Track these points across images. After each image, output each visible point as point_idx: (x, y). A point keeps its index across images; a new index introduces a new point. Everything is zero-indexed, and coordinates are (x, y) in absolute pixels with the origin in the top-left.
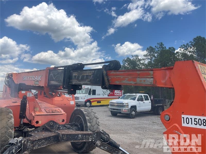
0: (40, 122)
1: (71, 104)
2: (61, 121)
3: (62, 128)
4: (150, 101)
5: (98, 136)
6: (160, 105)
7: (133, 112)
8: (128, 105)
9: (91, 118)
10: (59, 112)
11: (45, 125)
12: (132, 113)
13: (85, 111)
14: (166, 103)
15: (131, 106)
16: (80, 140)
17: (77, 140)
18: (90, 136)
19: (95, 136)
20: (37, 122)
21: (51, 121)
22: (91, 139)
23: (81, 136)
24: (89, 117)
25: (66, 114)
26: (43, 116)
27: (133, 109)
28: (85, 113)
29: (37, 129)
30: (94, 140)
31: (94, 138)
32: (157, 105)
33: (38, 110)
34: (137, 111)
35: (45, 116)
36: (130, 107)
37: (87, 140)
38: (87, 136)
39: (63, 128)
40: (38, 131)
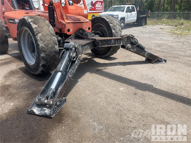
0: (71, 30)
1: (85, 13)
2: (88, 29)
4: (136, 12)
5: (128, 40)
6: (144, 16)
7: (122, 23)
8: (118, 17)
9: (114, 25)
10: (84, 20)
11: (76, 32)
12: (121, 25)
13: (107, 19)
14: (148, 14)
15: (121, 18)
16: (113, 44)
17: (110, 45)
18: (121, 41)
19: (125, 40)
20: (69, 30)
21: (80, 29)
22: (122, 43)
23: (114, 41)
24: (112, 24)
25: (91, 22)
27: (122, 21)
28: (107, 20)
29: (71, 37)
30: (124, 44)
31: (124, 42)
32: (142, 16)
33: (65, 18)
34: (125, 22)
36: (119, 19)
37: (118, 44)
38: (119, 41)
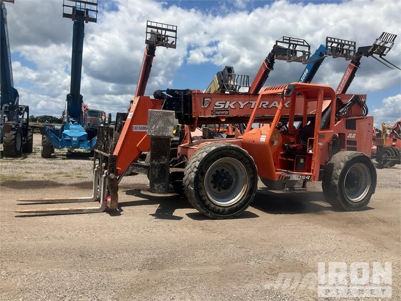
1: (261, 141)
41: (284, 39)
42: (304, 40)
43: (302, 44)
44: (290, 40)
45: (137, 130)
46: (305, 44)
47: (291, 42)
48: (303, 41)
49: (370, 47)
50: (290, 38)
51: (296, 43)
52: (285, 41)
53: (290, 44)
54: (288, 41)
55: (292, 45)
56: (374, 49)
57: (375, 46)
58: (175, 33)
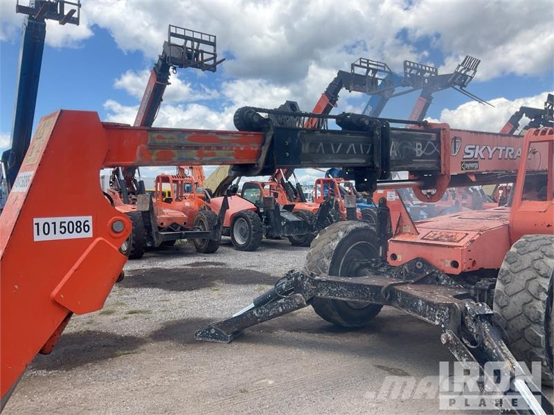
0: (399, 258)
2: (448, 264)
3: (445, 281)
5: (451, 317)
10: (450, 241)
16: (420, 314)
18: (436, 311)
19: (445, 313)
20: (394, 257)
21: (417, 259)
22: (438, 321)
23: (423, 305)
26: (405, 245)
30: (443, 326)
31: (443, 320)
33: (409, 231)
35: (409, 245)
38: (432, 309)
39: (448, 281)
40: (391, 276)
41: (361, 62)
42: (385, 64)
43: (383, 69)
44: (368, 64)
45: (51, 237)
46: (387, 69)
47: (370, 66)
48: (383, 65)
49: (452, 74)
50: (368, 60)
51: (376, 67)
52: (363, 64)
53: (369, 69)
54: (366, 65)
55: (371, 71)
56: (455, 78)
57: (457, 74)
58: (212, 47)
